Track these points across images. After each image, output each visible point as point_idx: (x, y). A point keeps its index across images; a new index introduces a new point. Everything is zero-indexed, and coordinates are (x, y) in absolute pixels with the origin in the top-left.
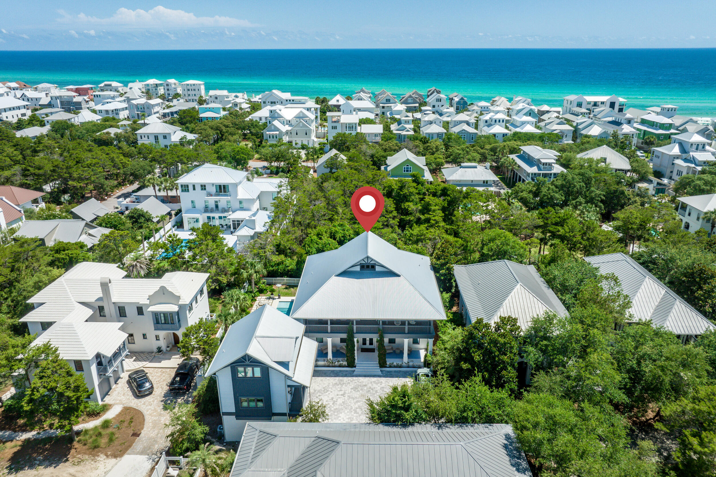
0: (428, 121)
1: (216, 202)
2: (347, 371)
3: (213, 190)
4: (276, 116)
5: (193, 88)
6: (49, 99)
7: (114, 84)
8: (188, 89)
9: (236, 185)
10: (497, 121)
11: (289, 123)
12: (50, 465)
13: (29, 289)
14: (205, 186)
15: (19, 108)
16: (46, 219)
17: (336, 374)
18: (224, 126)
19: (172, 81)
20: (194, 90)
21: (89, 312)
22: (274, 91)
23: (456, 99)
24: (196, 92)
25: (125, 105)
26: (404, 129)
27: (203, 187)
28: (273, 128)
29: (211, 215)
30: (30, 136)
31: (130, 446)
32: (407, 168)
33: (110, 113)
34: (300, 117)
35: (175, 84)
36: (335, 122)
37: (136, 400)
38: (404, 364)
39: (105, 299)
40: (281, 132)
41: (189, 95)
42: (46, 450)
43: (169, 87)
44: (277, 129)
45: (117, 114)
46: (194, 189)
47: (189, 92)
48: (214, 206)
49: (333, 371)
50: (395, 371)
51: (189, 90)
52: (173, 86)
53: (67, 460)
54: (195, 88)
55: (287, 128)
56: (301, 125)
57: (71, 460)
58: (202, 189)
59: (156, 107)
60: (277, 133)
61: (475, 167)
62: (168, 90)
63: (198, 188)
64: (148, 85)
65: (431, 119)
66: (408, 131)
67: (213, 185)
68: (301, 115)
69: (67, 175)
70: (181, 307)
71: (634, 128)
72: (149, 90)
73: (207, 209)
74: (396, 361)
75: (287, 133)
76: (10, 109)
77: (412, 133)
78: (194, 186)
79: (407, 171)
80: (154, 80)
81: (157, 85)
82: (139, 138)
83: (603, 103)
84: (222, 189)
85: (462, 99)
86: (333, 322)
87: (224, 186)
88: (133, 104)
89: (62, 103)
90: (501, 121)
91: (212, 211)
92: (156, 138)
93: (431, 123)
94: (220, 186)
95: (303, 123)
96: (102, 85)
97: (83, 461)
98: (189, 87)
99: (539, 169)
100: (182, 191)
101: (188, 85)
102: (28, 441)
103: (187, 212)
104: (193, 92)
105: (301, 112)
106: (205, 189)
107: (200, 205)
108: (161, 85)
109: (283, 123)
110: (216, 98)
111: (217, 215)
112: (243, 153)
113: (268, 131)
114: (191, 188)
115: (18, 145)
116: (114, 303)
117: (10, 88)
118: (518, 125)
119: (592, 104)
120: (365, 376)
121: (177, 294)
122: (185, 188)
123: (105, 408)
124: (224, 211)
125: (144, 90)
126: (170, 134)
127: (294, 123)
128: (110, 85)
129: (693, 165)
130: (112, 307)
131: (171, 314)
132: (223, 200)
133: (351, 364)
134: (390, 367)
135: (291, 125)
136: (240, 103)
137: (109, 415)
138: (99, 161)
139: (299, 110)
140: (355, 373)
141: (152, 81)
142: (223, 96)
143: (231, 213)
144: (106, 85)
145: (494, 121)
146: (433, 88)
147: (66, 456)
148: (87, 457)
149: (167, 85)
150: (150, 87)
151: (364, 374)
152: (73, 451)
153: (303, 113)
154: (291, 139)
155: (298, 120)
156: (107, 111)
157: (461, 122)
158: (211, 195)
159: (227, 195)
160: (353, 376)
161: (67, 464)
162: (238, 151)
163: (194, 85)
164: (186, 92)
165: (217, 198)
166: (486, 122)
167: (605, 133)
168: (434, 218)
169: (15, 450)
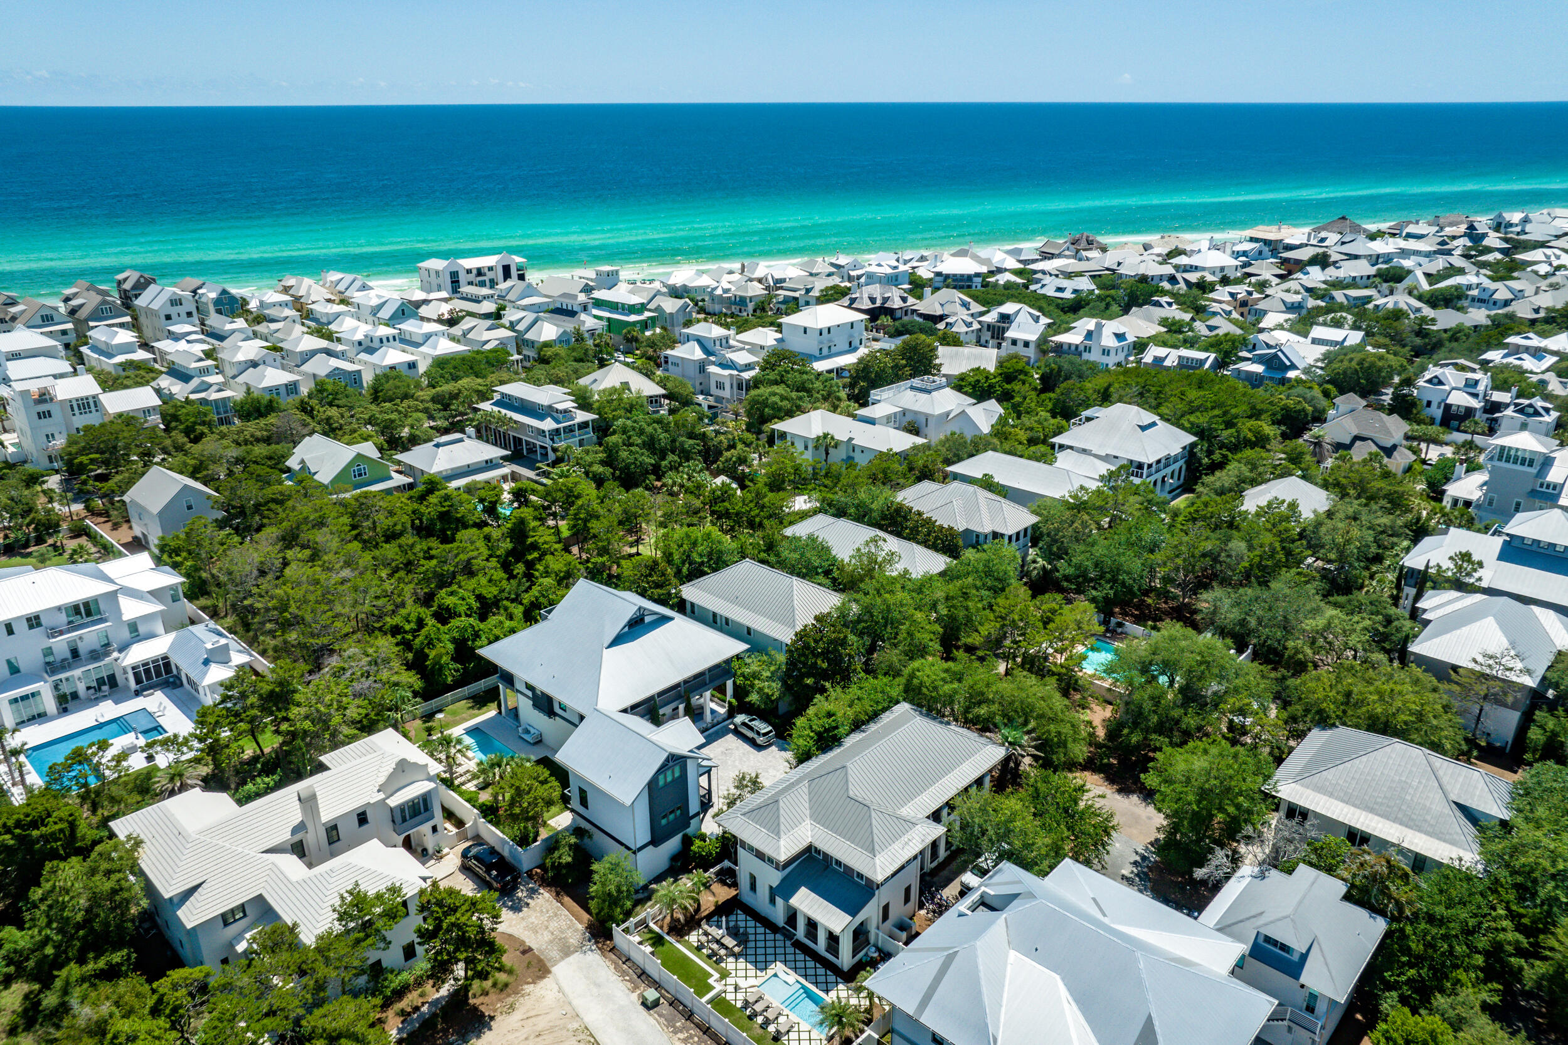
1: (72, 644)
3: (61, 621)
9: (116, 594)
10: (384, 340)
12: (481, 1033)
14: (37, 617)
23: (209, 294)
26: (206, 387)
27: (34, 621)
29: (65, 675)
31: (540, 961)
32: (359, 470)
36: (43, 402)
46: (10, 632)
48: (68, 656)
53: (493, 1017)
57: (495, 1014)
58: (31, 627)
61: (461, 440)
63: (21, 628)
66: (220, 390)
67: (56, 609)
71: (595, 317)
73: (50, 667)
78: (9, 626)
79: (360, 475)
83: (490, 269)
84: (83, 612)
87: (87, 605)
90: (391, 339)
91: (64, 667)
94: (76, 607)
97: (512, 1004)
99: (558, 422)
106: (39, 625)
107: (30, 662)
111: (78, 671)
116: (324, 824)
119: (474, 272)
124: (96, 656)
129: (735, 372)
130: (322, 833)
131: (425, 796)
132: (89, 635)
143: (116, 655)
145: (376, 341)
147: (482, 1015)
148: (509, 999)
152: (482, 1007)
158: (61, 633)
159: (97, 622)
161: (499, 1018)
165: (73, 635)
167: (565, 332)
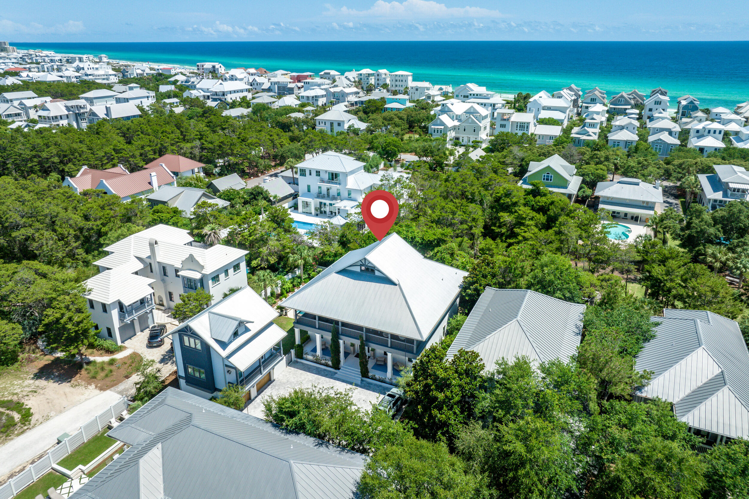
0: (619, 126)
1: (328, 190)
2: (330, 372)
3: (326, 177)
4: (446, 109)
5: (401, 78)
6: (269, 84)
7: (333, 72)
8: (396, 79)
9: (346, 175)
10: (712, 132)
11: (458, 118)
12: (57, 382)
13: (112, 239)
15: (242, 91)
16: (184, 186)
17: (318, 372)
18: (398, 117)
19: (383, 71)
20: (402, 81)
21: (140, 266)
22: (469, 85)
23: (684, 103)
24: (403, 83)
25: (323, 93)
26: (586, 133)
27: (318, 173)
28: (439, 122)
29: (323, 201)
30: (233, 115)
31: (116, 384)
32: (547, 176)
33: (311, 99)
34: (471, 112)
35: (386, 74)
36: (505, 120)
37: (146, 349)
38: (387, 380)
39: (152, 257)
40: (446, 127)
41: (396, 86)
42: (63, 369)
43: (380, 77)
44: (442, 124)
45: (317, 100)
46: (310, 174)
47: (397, 83)
48: (326, 193)
49: (317, 368)
50: (376, 385)
51: (396, 81)
52: (383, 76)
53: (70, 382)
54: (403, 79)
55: (456, 123)
56: (470, 120)
57: (72, 382)
58: (317, 175)
59: (351, 96)
60: (443, 127)
61: (637, 184)
62: (378, 80)
63: (314, 173)
64: (361, 75)
65: (623, 124)
66: (590, 135)
67: (326, 171)
68: (472, 111)
69: (229, 151)
70: (204, 276)
72: (361, 79)
73: (319, 195)
74: (378, 374)
75: (454, 128)
76: (235, 92)
77: (595, 138)
78: (310, 171)
79: (547, 179)
80: (368, 70)
81: (369, 75)
82: (317, 123)
84: (334, 177)
85: (691, 102)
86: (321, 319)
87: (336, 174)
88: (331, 92)
89: (279, 87)
90: (717, 132)
91: (323, 197)
92: (332, 124)
93: (622, 128)
94: (332, 174)
95: (472, 119)
96: (322, 73)
97: (79, 385)
98: (397, 78)
99: (725, 195)
100: (301, 175)
101: (396, 75)
102: (58, 358)
103: (304, 195)
104: (400, 83)
105: (472, 107)
106: (319, 175)
107: (314, 190)
108: (372, 75)
109: (452, 118)
110: (417, 90)
111: (328, 202)
112: (395, 146)
113: (434, 125)
114: (307, 173)
115: (211, 122)
116: (158, 262)
117: (249, 74)
118: (743, 138)
120: (343, 381)
121: (202, 264)
122: (303, 172)
123: (121, 349)
124: (334, 198)
125: (357, 79)
126: (343, 122)
127: (463, 118)
128: (329, 73)
130: (157, 265)
131: (195, 280)
132: (334, 188)
133: (336, 365)
134: (372, 379)
135: (460, 120)
136: (434, 96)
137: (119, 356)
138: (259, 141)
139: (470, 105)
140: (336, 376)
141: (366, 71)
142: (424, 88)
143: (339, 201)
144: (325, 73)
145: (707, 131)
146: (658, 89)
147: (72, 377)
148: (83, 383)
149: (378, 75)
150: (362, 77)
151: (344, 379)
152: (78, 375)
153: (474, 109)
154: (458, 135)
155: (468, 115)
156: (308, 97)
157: (662, 130)
158: (324, 182)
159: (336, 183)
160: (331, 378)
161: (69, 384)
162: (389, 143)
163: (402, 75)
164: (394, 83)
165: (329, 185)
166: (698, 131)
168: (523, 234)
169: (47, 363)
